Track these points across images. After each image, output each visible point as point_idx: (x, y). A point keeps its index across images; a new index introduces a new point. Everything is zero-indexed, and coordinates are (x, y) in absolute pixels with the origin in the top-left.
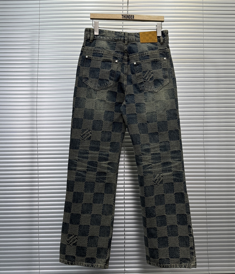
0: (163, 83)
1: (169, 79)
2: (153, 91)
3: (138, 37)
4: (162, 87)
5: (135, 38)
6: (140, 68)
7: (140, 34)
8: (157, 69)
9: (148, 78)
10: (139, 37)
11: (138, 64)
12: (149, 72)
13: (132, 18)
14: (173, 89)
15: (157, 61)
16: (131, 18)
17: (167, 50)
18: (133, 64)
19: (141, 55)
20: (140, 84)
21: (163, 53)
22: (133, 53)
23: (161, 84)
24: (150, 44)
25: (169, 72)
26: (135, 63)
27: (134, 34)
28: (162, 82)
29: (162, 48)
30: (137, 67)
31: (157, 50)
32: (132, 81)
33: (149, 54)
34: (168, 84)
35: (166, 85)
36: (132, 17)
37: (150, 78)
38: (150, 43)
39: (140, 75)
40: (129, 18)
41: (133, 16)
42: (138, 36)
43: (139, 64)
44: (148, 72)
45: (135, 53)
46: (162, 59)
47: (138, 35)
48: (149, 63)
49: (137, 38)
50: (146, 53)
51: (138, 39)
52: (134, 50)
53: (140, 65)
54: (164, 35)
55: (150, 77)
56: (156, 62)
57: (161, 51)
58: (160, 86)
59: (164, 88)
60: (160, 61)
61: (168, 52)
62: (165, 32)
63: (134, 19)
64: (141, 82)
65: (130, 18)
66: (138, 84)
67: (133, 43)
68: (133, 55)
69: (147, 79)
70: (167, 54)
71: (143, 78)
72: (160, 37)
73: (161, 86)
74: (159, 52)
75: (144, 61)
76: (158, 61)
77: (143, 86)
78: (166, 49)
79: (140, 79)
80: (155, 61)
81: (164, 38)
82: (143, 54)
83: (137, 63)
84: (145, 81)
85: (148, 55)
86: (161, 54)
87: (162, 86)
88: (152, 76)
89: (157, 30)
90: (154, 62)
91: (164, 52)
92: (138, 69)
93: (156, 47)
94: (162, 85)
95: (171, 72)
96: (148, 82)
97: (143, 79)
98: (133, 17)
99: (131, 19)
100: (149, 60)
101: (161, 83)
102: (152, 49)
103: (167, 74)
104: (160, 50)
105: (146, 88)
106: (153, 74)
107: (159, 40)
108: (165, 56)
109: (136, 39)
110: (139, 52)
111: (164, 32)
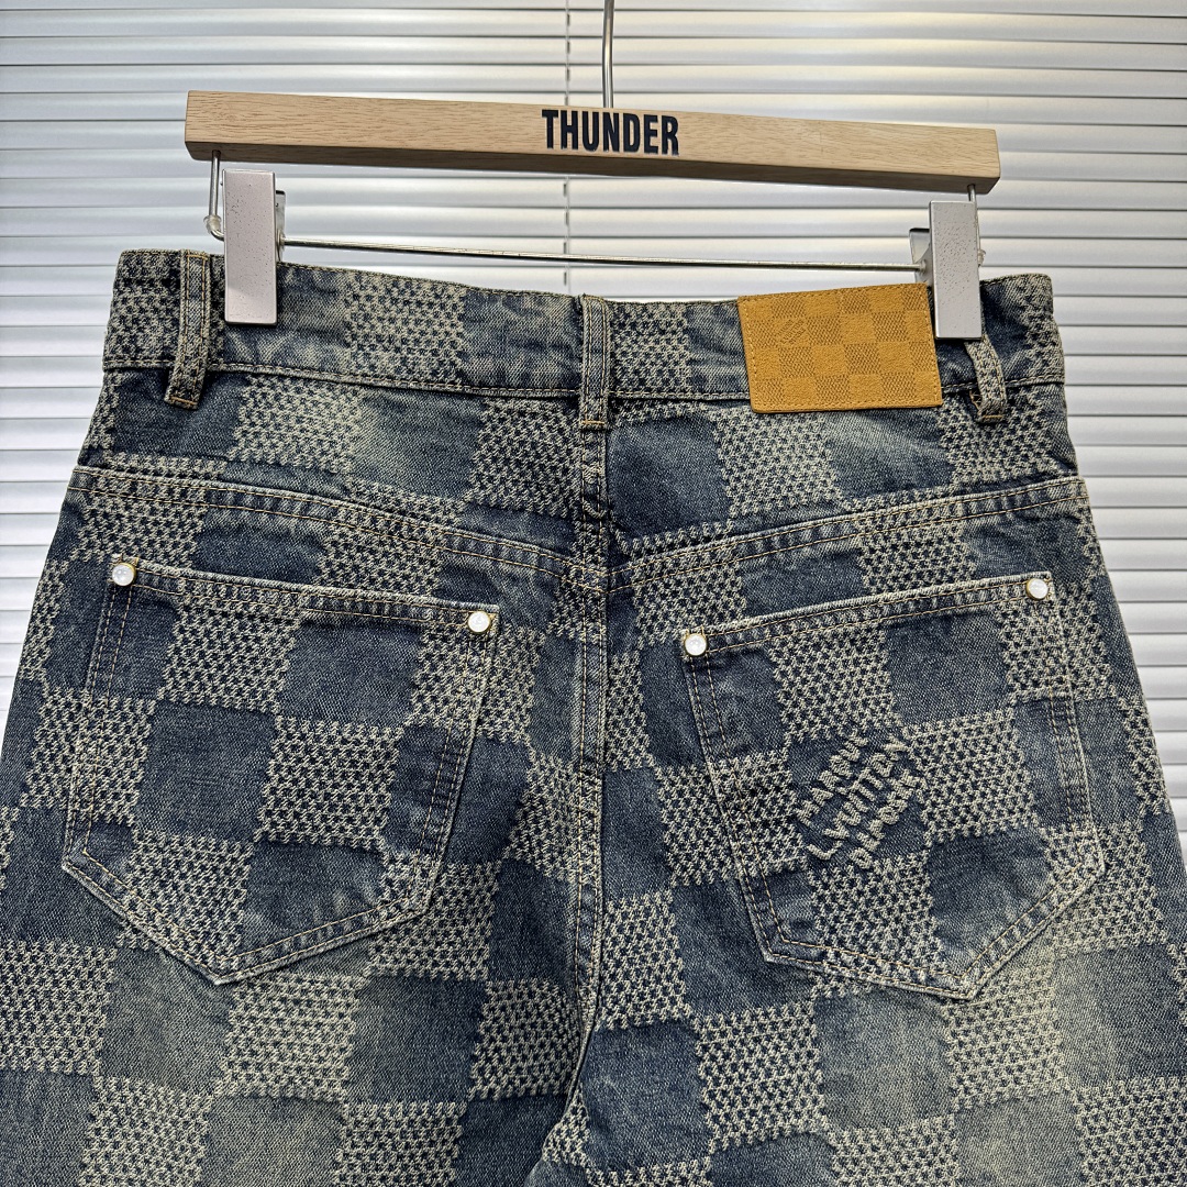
0: (1041, 876)
1: (1098, 821)
2: (930, 980)
3: (720, 350)
4: (1022, 927)
5: (691, 362)
6: (755, 706)
7: (745, 319)
8: (952, 705)
9: (860, 828)
10: (738, 354)
11: (731, 656)
12: (867, 750)
13: (656, 141)
14: (1159, 950)
15: (947, 619)
16: (649, 149)
17: (1053, 493)
18: (677, 647)
19: (768, 545)
20: (758, 892)
21: (1007, 524)
22: (674, 528)
23: (1019, 894)
24: (858, 420)
25: (1098, 736)
26: (696, 645)
27: (680, 311)
28: (1022, 865)
29: (990, 470)
30: (726, 686)
31: (939, 490)
32: (668, 848)
33: (857, 542)
34: (1089, 891)
35: (1073, 905)
36: (655, 133)
37: (886, 827)
38: (859, 412)
39: (758, 783)
40: (627, 148)
41: (666, 119)
42: (727, 342)
43: (747, 652)
44: (856, 755)
45: (697, 524)
46: (1011, 594)
47: (718, 330)
48: (858, 642)
49: (712, 355)
50: (816, 531)
51: (724, 370)
52: (680, 490)
53: (755, 662)
54: (1013, 322)
55: (886, 815)
56: (936, 629)
57: (991, 504)
58: (1002, 918)
59: (1049, 942)
60: (981, 613)
61: (1073, 509)
62: (1019, 298)
63: (685, 153)
64: (773, 874)
65: (635, 148)
66: (732, 891)
67: (674, 419)
68: (671, 547)
69: (842, 832)
70: (1054, 539)
71: (793, 819)
72: (971, 349)
73: (1010, 916)
74: (968, 513)
75: (806, 617)
76: (965, 616)
77: (801, 925)
78: (1038, 477)
79: (765, 824)
80: (927, 621)
81: (1016, 358)
82: (784, 541)
83: (715, 640)
84: (817, 864)
85: (842, 546)
86: (984, 532)
87: (1029, 922)
88: (903, 805)
89: (925, 271)
90: (917, 625)
91: (1020, 516)
92: (734, 707)
93: (926, 459)
94: (1026, 904)
95: (1120, 748)
96: (857, 869)
97: (800, 827)
98: (666, 136)
99: (641, 152)
100: (858, 609)
101: (1013, 880)
102: (890, 486)
103: (1071, 775)
104: (977, 487)
105: (841, 942)
106: (915, 773)
107: (956, 377)
108: (1038, 554)
109: (703, 369)
110: (740, 517)
111: (1013, 295)
